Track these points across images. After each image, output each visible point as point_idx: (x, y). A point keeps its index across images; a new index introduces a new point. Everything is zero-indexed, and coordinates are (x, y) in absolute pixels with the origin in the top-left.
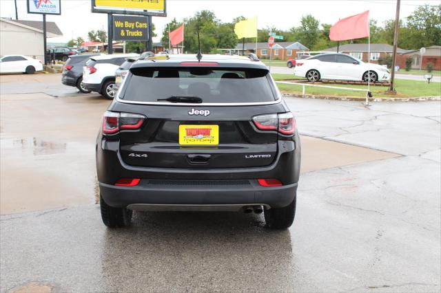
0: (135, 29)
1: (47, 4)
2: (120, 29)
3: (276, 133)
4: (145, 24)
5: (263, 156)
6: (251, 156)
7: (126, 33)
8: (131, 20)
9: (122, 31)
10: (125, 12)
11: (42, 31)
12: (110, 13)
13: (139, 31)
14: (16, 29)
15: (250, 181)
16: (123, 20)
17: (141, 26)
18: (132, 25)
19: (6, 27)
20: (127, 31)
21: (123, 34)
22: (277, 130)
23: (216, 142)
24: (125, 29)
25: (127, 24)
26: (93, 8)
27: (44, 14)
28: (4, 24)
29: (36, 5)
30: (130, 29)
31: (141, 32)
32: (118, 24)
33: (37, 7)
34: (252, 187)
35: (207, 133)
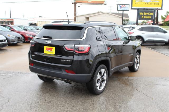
0: (148, 15)
1: (124, 7)
2: (142, 15)
3: (73, 52)
4: (153, 13)
5: (67, 61)
6: (63, 60)
7: (144, 17)
8: (146, 12)
9: (142, 16)
10: (144, 9)
11: (122, 17)
12: (138, 9)
13: (150, 16)
14: (113, 16)
15: (62, 70)
16: (143, 12)
17: (151, 14)
18: (147, 14)
19: (110, 16)
20: (145, 16)
21: (142, 17)
22: (74, 51)
23: (54, 53)
24: (143, 15)
25: (145, 14)
26: (131, 7)
27: (123, 11)
28: (109, 15)
29: (120, 8)
30: (146, 16)
31: (150, 17)
32: (141, 14)
33: (121, 8)
34: (63, 72)
35: (51, 49)
